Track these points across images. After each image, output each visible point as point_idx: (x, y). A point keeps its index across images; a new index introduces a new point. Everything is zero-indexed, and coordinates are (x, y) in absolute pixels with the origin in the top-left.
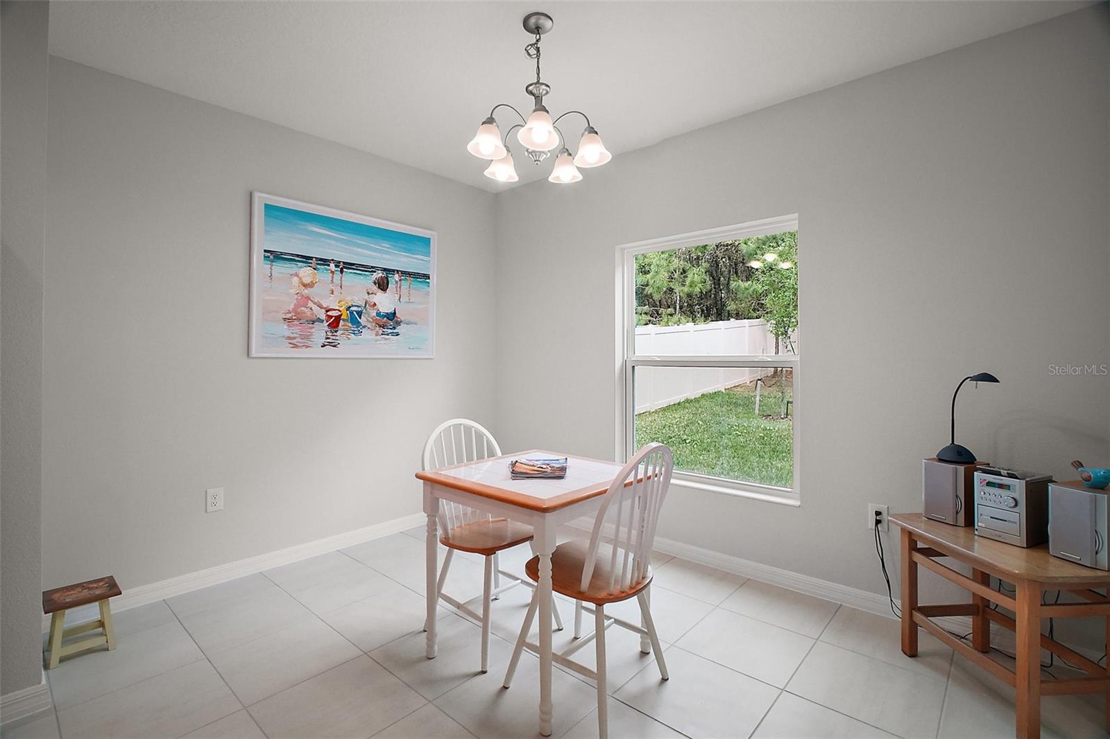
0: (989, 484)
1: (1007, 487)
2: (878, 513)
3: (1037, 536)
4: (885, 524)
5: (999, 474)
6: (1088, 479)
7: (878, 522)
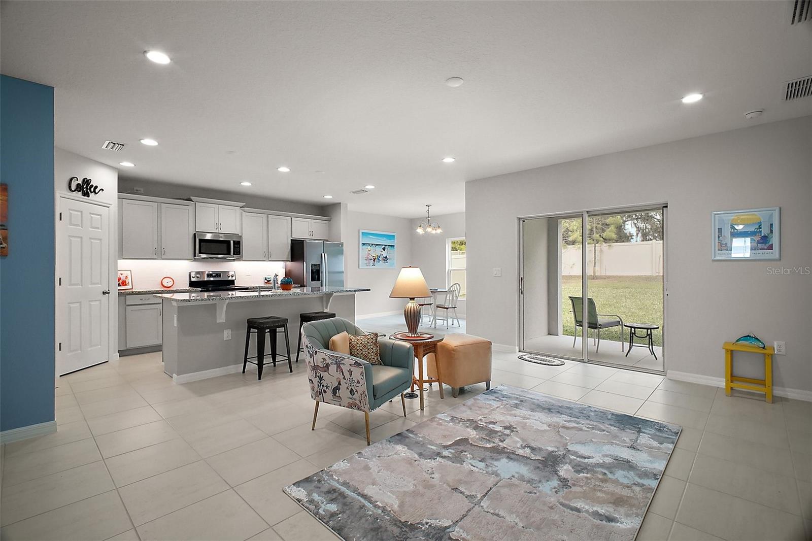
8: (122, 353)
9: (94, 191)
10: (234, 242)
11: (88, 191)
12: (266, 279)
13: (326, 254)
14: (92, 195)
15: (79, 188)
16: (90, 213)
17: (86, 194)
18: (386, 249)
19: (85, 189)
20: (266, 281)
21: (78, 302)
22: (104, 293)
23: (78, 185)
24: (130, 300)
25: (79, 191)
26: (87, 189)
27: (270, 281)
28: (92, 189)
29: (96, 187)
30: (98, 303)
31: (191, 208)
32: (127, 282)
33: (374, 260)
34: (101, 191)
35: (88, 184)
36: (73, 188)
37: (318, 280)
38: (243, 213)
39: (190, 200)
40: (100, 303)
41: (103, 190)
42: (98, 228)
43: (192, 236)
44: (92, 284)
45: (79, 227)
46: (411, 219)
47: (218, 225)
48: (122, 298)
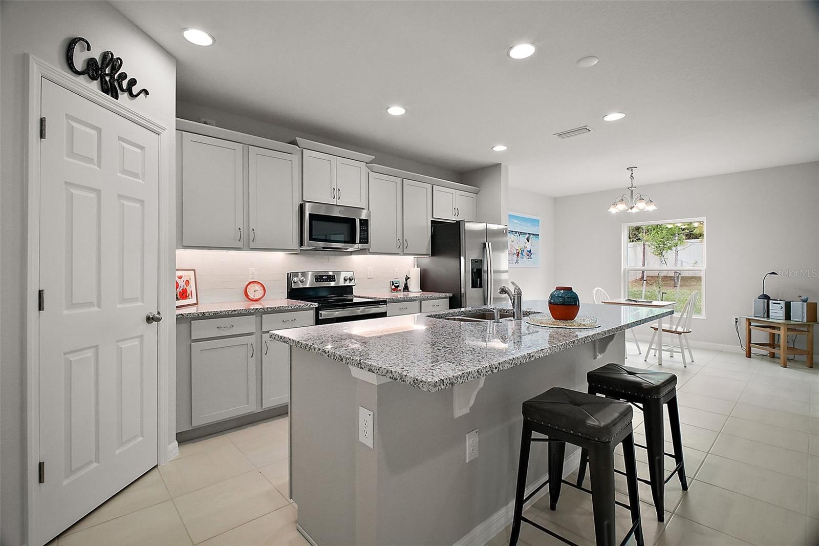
0: (774, 303)
1: (779, 304)
2: (736, 319)
3: (788, 316)
4: (739, 322)
5: (777, 300)
6: (802, 300)
7: (736, 322)
8: (183, 438)
9: (129, 90)
10: (361, 220)
11: (116, 83)
12: (393, 284)
13: (490, 244)
14: (124, 97)
15: (93, 70)
16: (120, 139)
17: (111, 90)
18: (530, 240)
19: (107, 79)
20: (393, 287)
21: (90, 348)
22: (149, 319)
23: (91, 62)
24: (200, 329)
25: (93, 78)
26: (112, 77)
27: (398, 286)
28: (125, 84)
29: (133, 82)
30: (136, 342)
31: (296, 158)
32: (189, 292)
33: (518, 255)
34: (142, 95)
35: (115, 69)
36: (79, 64)
37: (481, 286)
38: (370, 172)
39: (294, 143)
40: (142, 343)
41: (147, 93)
42: (136, 175)
43: (297, 208)
44: (124, 300)
45: (91, 166)
46: (555, 198)
47: (335, 191)
48: (184, 326)
